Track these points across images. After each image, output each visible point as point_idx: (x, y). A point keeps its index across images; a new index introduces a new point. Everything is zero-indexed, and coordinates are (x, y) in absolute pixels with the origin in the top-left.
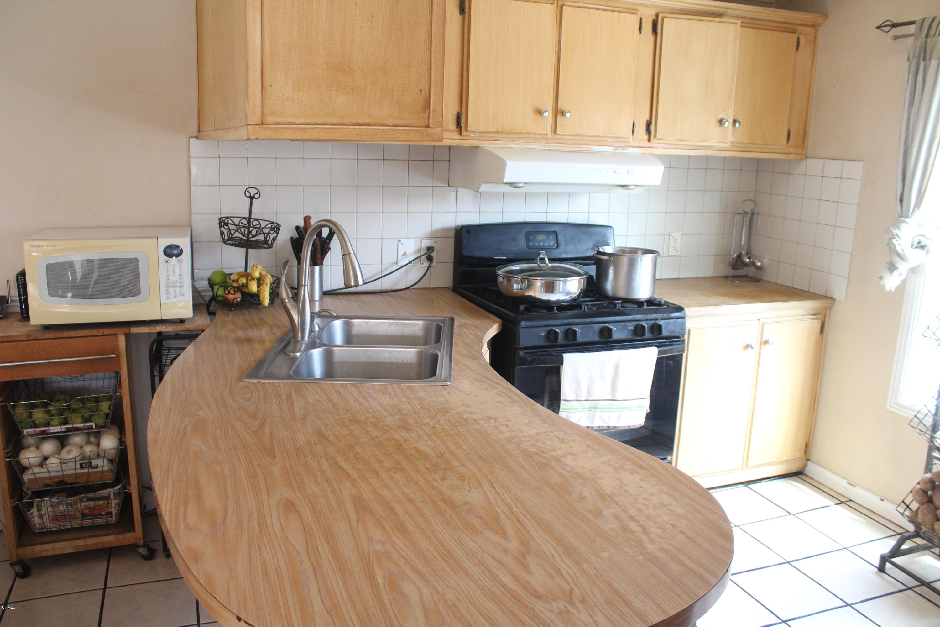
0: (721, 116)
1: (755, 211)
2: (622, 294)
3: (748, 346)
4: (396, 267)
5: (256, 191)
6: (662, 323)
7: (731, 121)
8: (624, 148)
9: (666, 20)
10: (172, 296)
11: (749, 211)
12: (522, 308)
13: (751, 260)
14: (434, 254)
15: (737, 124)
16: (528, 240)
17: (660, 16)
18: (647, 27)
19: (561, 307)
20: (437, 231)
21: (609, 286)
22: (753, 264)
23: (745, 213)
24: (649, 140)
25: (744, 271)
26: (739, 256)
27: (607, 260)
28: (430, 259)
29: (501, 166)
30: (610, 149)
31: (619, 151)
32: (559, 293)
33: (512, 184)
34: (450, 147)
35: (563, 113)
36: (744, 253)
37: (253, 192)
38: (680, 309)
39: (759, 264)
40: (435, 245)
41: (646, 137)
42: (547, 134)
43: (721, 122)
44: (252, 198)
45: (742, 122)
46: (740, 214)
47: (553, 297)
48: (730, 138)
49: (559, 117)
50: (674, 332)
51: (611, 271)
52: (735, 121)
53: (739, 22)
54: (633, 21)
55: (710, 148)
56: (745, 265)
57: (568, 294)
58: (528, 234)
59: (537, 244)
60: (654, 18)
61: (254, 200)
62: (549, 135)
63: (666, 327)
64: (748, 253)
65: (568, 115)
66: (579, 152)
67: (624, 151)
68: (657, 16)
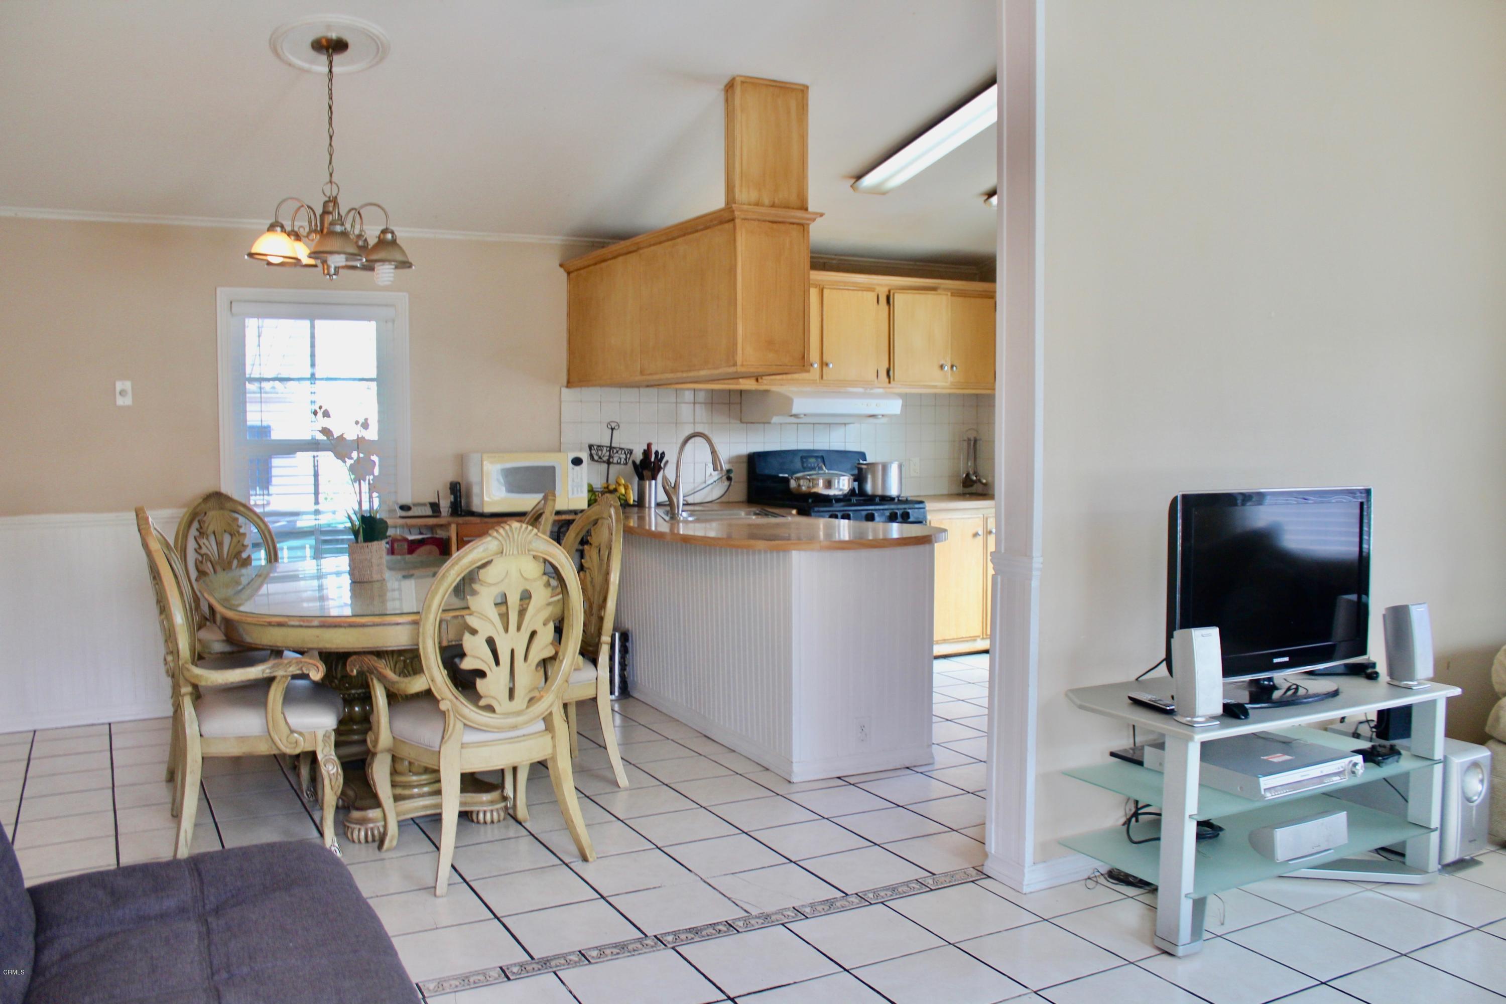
0: (942, 362)
1: (978, 438)
2: (879, 492)
3: (976, 535)
4: (704, 485)
5: (616, 424)
6: (909, 511)
7: (950, 366)
8: (872, 389)
9: (896, 295)
10: (575, 492)
11: (972, 439)
12: (810, 501)
13: (978, 478)
14: (732, 475)
15: (955, 368)
16: (803, 463)
17: (892, 292)
18: (883, 300)
19: (838, 499)
20: (733, 458)
21: (869, 488)
22: (979, 481)
23: (969, 440)
24: (890, 382)
25: (973, 489)
26: (968, 475)
27: (866, 469)
28: (729, 479)
29: (789, 401)
30: (861, 390)
31: (868, 391)
32: (835, 489)
33: (796, 416)
34: (741, 391)
35: (827, 365)
36: (971, 473)
37: (613, 425)
38: (921, 502)
39: (984, 481)
40: (733, 468)
41: (887, 380)
42: (816, 380)
43: (942, 367)
44: (612, 429)
45: (958, 367)
46: (965, 440)
47: (832, 492)
48: (950, 379)
49: (825, 369)
50: (918, 518)
51: (869, 477)
52: (952, 367)
53: (949, 294)
54: (872, 296)
55: (935, 387)
56: (974, 482)
57: (841, 490)
58: (802, 458)
59: (809, 465)
60: (887, 293)
61: (614, 431)
62: (818, 381)
63: (913, 515)
64: (975, 473)
65: (831, 366)
66: (840, 392)
67: (872, 391)
68: (889, 291)
